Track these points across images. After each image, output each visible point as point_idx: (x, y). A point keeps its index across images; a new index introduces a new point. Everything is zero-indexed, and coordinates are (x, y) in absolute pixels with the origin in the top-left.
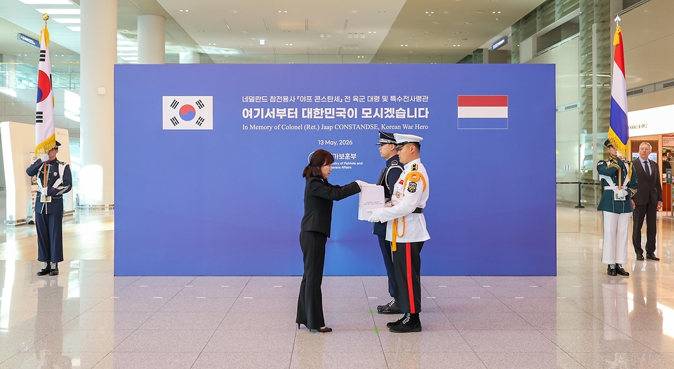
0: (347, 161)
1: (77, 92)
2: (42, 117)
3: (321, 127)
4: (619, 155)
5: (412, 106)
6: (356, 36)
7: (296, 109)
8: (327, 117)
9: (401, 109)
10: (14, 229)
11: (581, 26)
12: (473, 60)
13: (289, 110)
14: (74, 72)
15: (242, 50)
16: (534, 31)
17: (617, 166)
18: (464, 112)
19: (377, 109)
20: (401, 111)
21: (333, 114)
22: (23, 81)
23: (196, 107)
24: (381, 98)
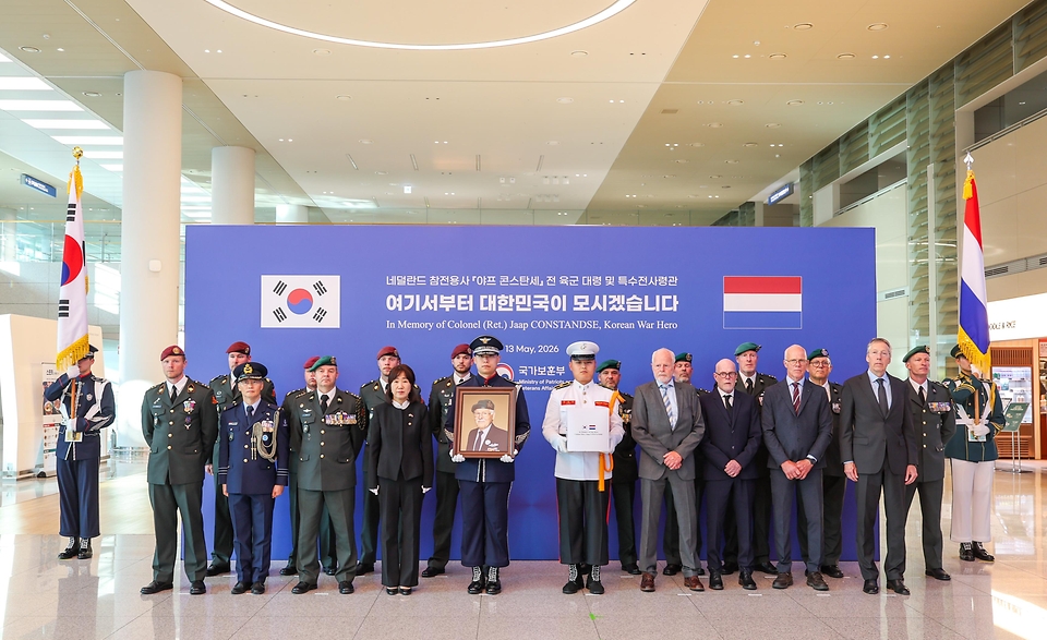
0: (550, 378)
1: (116, 267)
2: (67, 308)
3: (509, 325)
4: (975, 369)
5: (652, 292)
6: (556, 182)
7: (471, 297)
8: (518, 309)
9: (634, 297)
10: (15, 484)
11: (910, 168)
12: (738, 219)
13: (460, 297)
14: (111, 235)
15: (376, 201)
16: (836, 175)
17: (972, 389)
18: (734, 302)
19: (597, 297)
20: (635, 300)
21: (529, 305)
22: (27, 250)
23: (314, 293)
24: (603, 279)
